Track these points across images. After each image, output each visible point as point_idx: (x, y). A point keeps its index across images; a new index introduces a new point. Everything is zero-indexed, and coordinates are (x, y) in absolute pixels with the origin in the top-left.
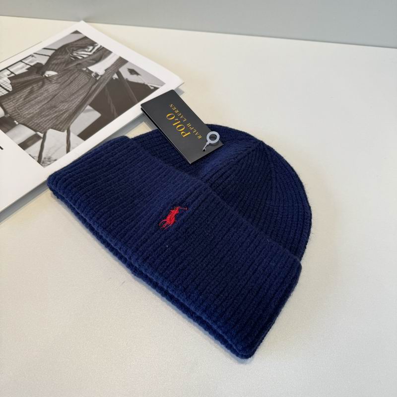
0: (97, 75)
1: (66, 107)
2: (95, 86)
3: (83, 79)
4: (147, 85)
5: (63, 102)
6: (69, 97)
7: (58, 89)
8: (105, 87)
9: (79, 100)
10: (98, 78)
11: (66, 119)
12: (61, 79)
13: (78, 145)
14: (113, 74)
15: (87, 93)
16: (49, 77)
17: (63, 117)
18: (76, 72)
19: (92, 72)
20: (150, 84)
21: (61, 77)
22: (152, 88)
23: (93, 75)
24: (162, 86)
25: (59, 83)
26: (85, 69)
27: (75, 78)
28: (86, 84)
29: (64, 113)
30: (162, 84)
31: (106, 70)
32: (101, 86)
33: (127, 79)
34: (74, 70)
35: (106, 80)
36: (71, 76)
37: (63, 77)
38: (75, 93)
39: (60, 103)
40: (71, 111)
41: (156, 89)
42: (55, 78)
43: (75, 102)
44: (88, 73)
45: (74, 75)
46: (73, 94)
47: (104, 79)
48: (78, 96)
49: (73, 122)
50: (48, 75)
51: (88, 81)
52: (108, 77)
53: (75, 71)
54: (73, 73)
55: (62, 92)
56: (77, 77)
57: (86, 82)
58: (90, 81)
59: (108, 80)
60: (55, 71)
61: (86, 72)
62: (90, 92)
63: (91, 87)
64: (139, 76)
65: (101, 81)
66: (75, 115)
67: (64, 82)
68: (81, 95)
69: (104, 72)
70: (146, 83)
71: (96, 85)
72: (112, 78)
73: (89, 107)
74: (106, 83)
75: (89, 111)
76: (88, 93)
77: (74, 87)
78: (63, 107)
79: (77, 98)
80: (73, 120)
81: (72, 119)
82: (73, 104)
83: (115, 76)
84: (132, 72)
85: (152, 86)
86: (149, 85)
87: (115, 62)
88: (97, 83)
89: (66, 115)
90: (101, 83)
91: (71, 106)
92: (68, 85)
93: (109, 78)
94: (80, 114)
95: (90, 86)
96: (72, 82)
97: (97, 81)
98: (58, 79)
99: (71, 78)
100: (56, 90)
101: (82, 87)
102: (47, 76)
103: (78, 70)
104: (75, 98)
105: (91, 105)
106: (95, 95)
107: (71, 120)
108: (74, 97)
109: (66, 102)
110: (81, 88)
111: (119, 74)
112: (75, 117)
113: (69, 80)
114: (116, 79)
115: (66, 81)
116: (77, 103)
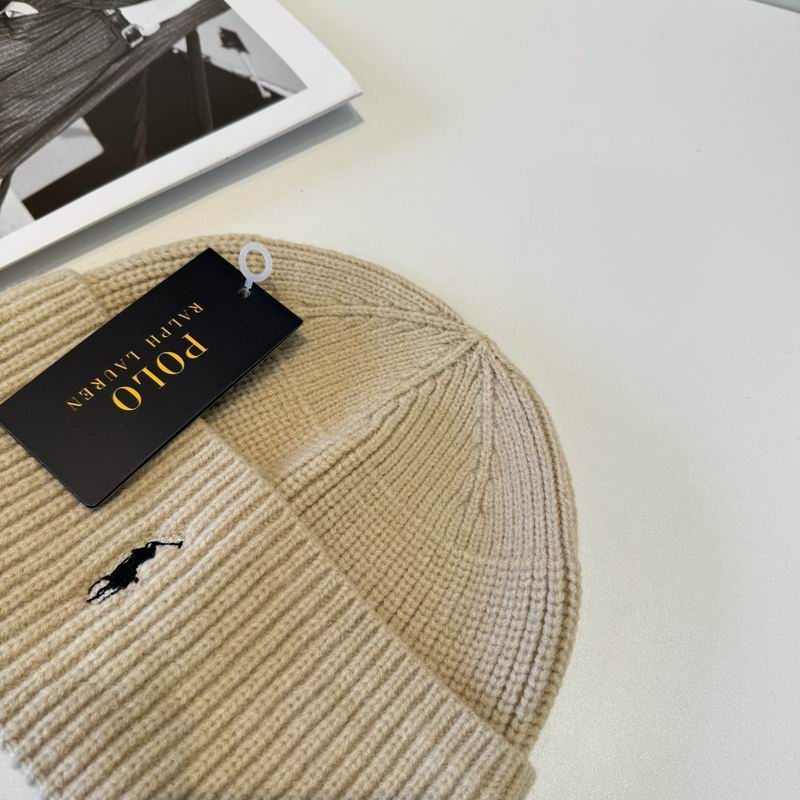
0: (136, 34)
1: (23, 113)
2: (117, 66)
3: (95, 40)
4: (254, 86)
5: (21, 96)
6: (43, 86)
7: (23, 57)
8: (142, 72)
9: (63, 98)
10: (133, 44)
11: (11, 147)
12: (41, 28)
13: (14, 228)
14: (178, 39)
15: (92, 79)
16: (13, 19)
17: (5, 142)
18: (87, 16)
19: (127, 23)
20: (264, 82)
21: (42, 24)
22: (266, 94)
23: (126, 31)
24: (295, 92)
25: (31, 40)
26: (110, 12)
27: (78, 33)
28: (97, 56)
29: (14, 129)
30: (298, 86)
31: (163, 24)
32: (135, 66)
33: (208, 58)
34: (83, 10)
35: (154, 52)
36: (69, 26)
37: (47, 26)
38: (62, 75)
39: (14, 98)
40: (32, 125)
41: (276, 98)
42: (26, 26)
43: (51, 103)
44: (116, 24)
45: (76, 25)
46: (56, 78)
47: (149, 50)
48: (65, 87)
49: (25, 159)
50: (13, 12)
51: (106, 46)
52: (162, 45)
53: (83, 14)
54: (76, 18)
55: (29, 67)
56: (83, 30)
57: (100, 50)
58: (112, 49)
59: (158, 54)
60: (34, 5)
61: (111, 22)
62: (100, 80)
63: (108, 66)
64: (243, 54)
65: (140, 53)
66: (37, 140)
67: (45, 42)
68: (72, 85)
69: (158, 27)
70: (253, 79)
71: (123, 62)
72: (170, 50)
73: (80, 124)
74: (148, 62)
75: (78, 133)
76: (96, 80)
77: (65, 59)
78: (19, 110)
79: (62, 89)
80: (27, 153)
81: (26, 150)
82: (45, 107)
83: (181, 45)
84: (230, 39)
85: (266, 89)
86: (260, 84)
87: (194, 6)
88: (127, 58)
89: (14, 137)
90: (139, 58)
91: (38, 112)
92: (52, 51)
93: (163, 49)
94: (51, 138)
95: (107, 62)
96: (67, 42)
97: (129, 51)
98: (32, 28)
99: (67, 32)
100: (16, 60)
101: (85, 62)
102: (9, 14)
103: (93, 11)
104: (55, 92)
105: (88, 118)
106: (108, 91)
107: (22, 153)
108: (53, 87)
109: (31, 97)
110: (80, 65)
111: (193, 40)
112: (36, 145)
113: (60, 37)
114: (180, 52)
115: (51, 38)
116: (56, 106)
